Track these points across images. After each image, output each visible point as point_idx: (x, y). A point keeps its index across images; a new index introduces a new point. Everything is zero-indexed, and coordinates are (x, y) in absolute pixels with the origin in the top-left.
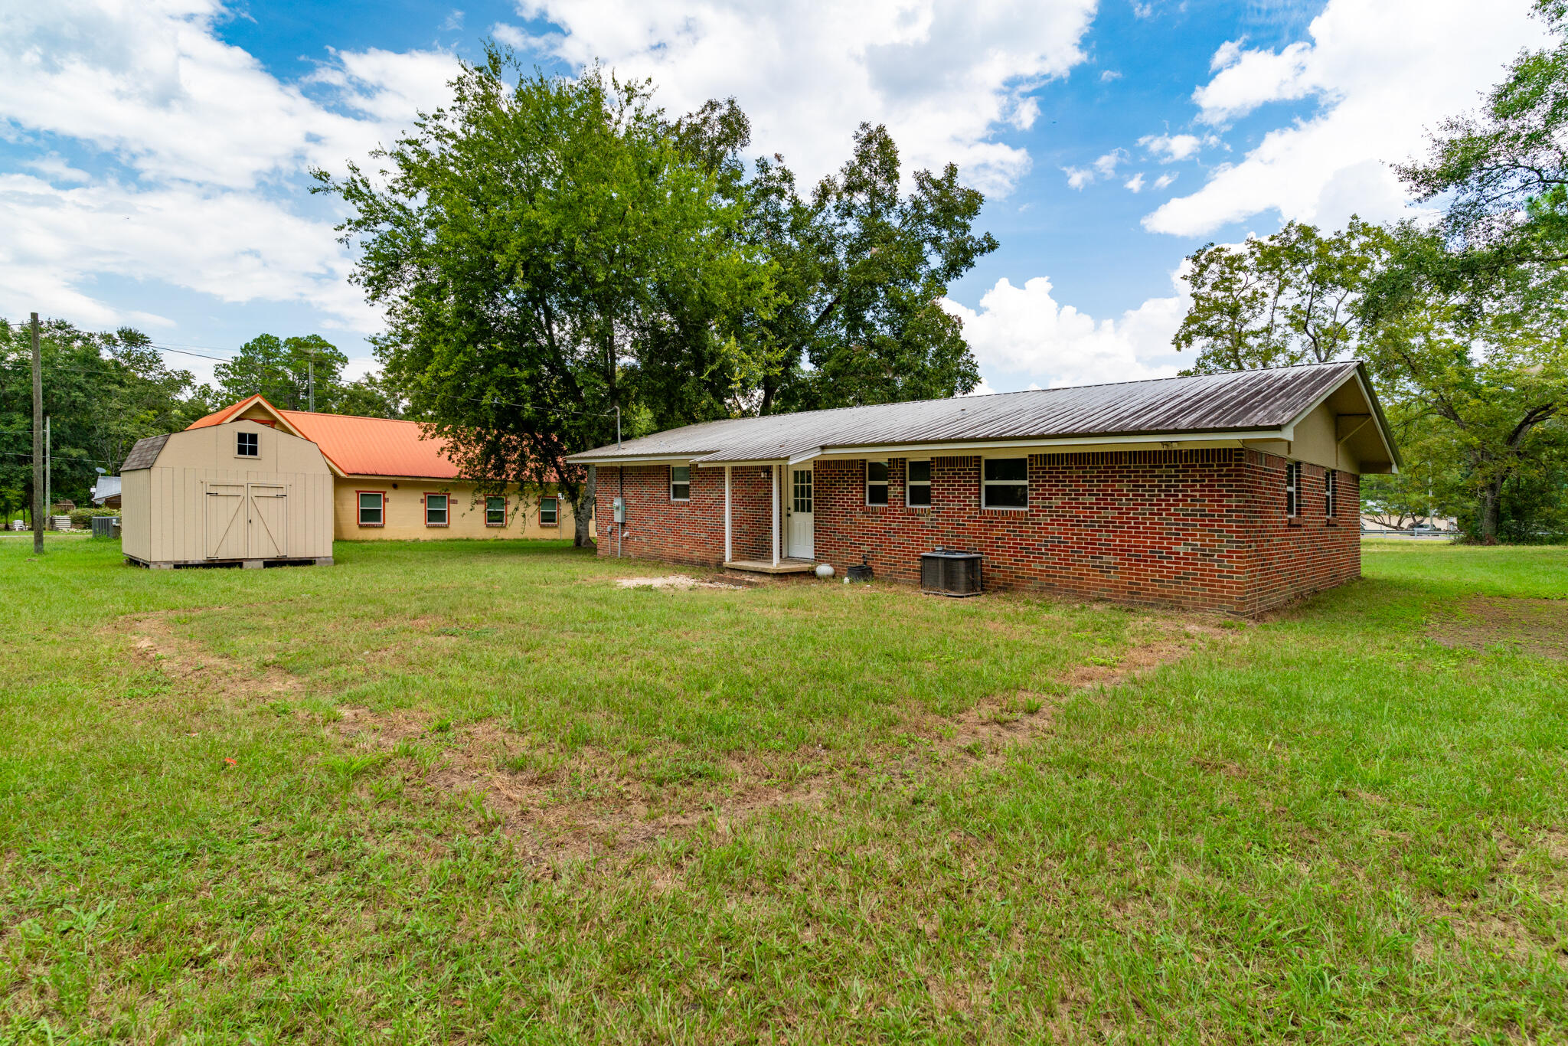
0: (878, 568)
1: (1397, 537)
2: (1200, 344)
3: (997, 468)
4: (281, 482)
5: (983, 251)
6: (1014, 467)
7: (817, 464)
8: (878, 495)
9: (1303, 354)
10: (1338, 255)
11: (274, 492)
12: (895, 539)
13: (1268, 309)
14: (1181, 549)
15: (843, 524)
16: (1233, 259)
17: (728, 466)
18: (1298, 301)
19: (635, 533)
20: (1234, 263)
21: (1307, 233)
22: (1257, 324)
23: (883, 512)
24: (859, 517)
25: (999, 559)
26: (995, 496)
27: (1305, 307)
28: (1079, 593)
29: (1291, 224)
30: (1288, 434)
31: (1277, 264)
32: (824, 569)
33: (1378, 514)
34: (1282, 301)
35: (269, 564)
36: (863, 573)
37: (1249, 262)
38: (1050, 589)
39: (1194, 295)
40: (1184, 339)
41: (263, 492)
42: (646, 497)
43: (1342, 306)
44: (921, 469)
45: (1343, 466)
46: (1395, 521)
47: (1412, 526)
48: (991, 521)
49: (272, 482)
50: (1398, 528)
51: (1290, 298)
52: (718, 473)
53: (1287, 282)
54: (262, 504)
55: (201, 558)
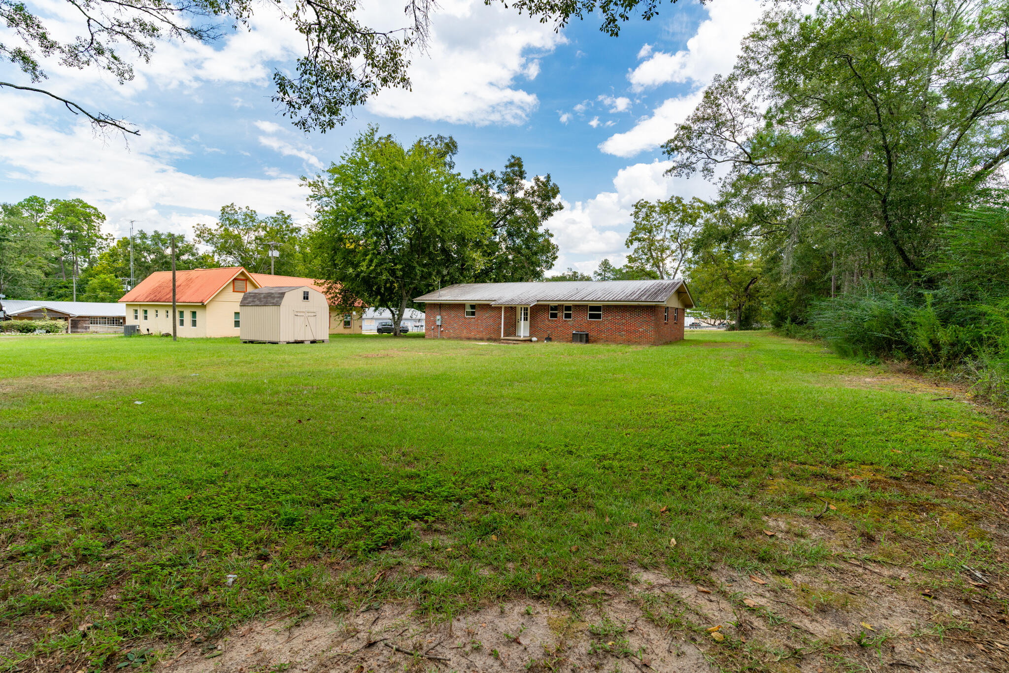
0: (553, 338)
1: (714, 329)
2: (636, 244)
3: (593, 308)
4: (315, 310)
5: (557, 209)
6: (598, 308)
7: (535, 305)
8: (554, 316)
9: (676, 250)
10: (690, 211)
11: (312, 314)
12: (560, 329)
13: (664, 231)
14: (641, 330)
15: (541, 325)
16: (652, 207)
17: (503, 306)
18: (675, 229)
19: (446, 329)
20: (652, 208)
21: (679, 200)
22: (659, 237)
23: (556, 321)
24: (547, 322)
25: (593, 334)
26: (591, 316)
27: (677, 231)
28: (615, 341)
29: (673, 197)
30: (665, 303)
31: (668, 212)
32: (534, 339)
33: (706, 319)
34: (669, 227)
35: (313, 342)
36: (549, 339)
37: (657, 209)
38: (607, 341)
39: (634, 222)
40: (629, 243)
41: (310, 314)
42: (453, 315)
43: (691, 232)
44: (568, 308)
45: (680, 307)
46: (712, 322)
47: (719, 324)
48: (591, 323)
49: (312, 310)
50: (714, 325)
51: (671, 227)
52: (498, 308)
53: (672, 219)
54: (309, 318)
55: (292, 340)
